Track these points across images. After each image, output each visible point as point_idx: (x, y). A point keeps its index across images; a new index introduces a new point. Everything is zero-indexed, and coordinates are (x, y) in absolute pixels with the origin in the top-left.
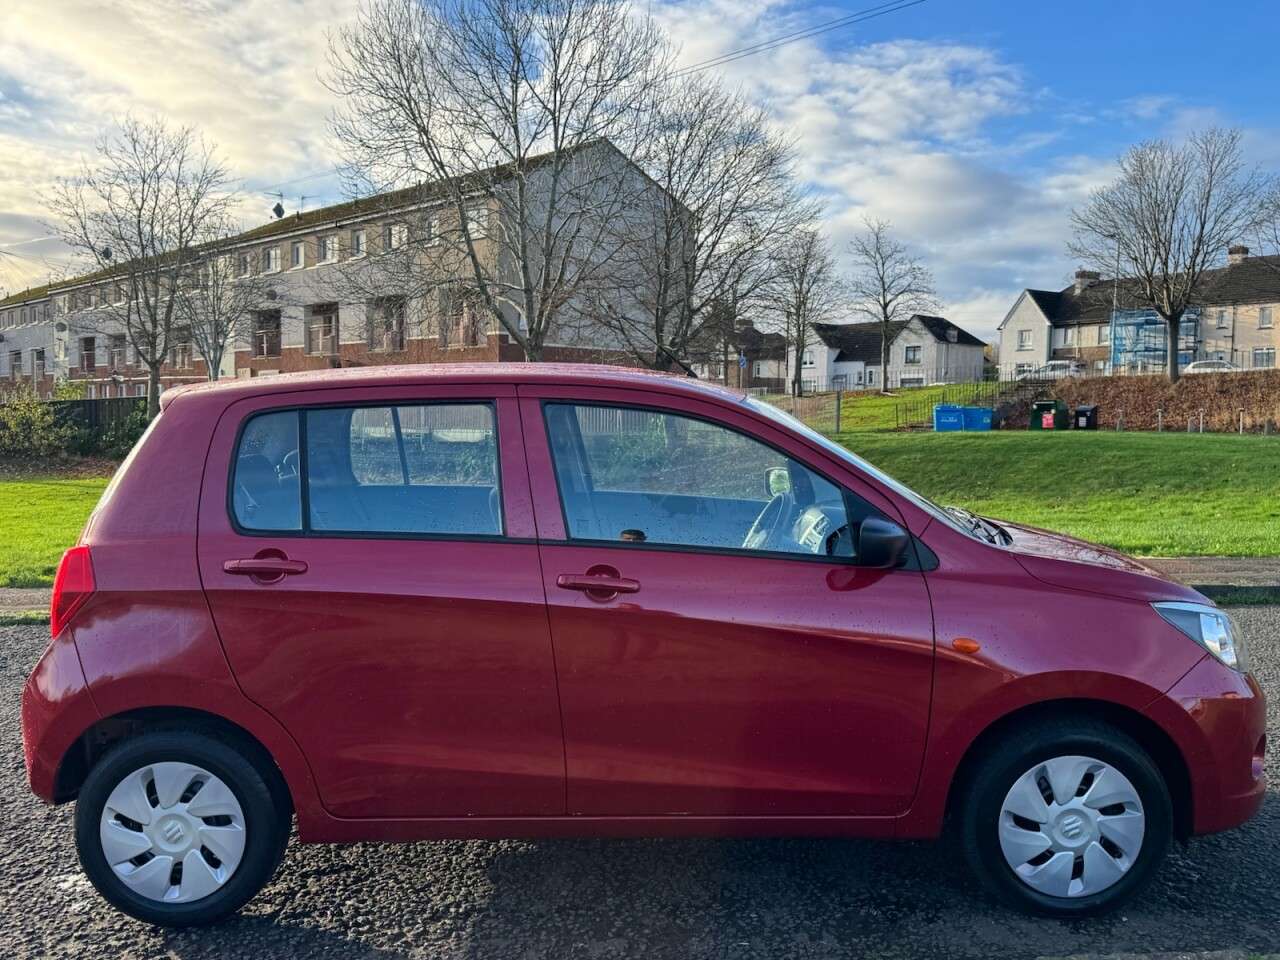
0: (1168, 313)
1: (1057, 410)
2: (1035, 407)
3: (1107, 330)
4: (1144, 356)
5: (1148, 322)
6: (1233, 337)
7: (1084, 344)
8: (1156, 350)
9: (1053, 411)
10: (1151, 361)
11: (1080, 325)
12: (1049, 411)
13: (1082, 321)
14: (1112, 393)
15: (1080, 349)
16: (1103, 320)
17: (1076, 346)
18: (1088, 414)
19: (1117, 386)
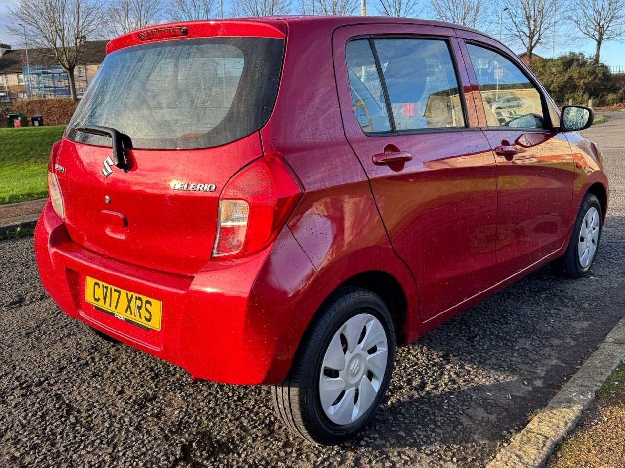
0: (68, 67)
1: (21, 118)
2: (8, 117)
3: (22, 76)
4: (45, 90)
5: (44, 73)
6: (86, 81)
7: (10, 84)
8: (50, 87)
9: (19, 119)
10: (49, 93)
11: (6, 73)
12: (17, 119)
13: (7, 71)
14: (46, 109)
15: (8, 87)
16: (19, 71)
17: (5, 85)
18: (39, 119)
19: (47, 105)
